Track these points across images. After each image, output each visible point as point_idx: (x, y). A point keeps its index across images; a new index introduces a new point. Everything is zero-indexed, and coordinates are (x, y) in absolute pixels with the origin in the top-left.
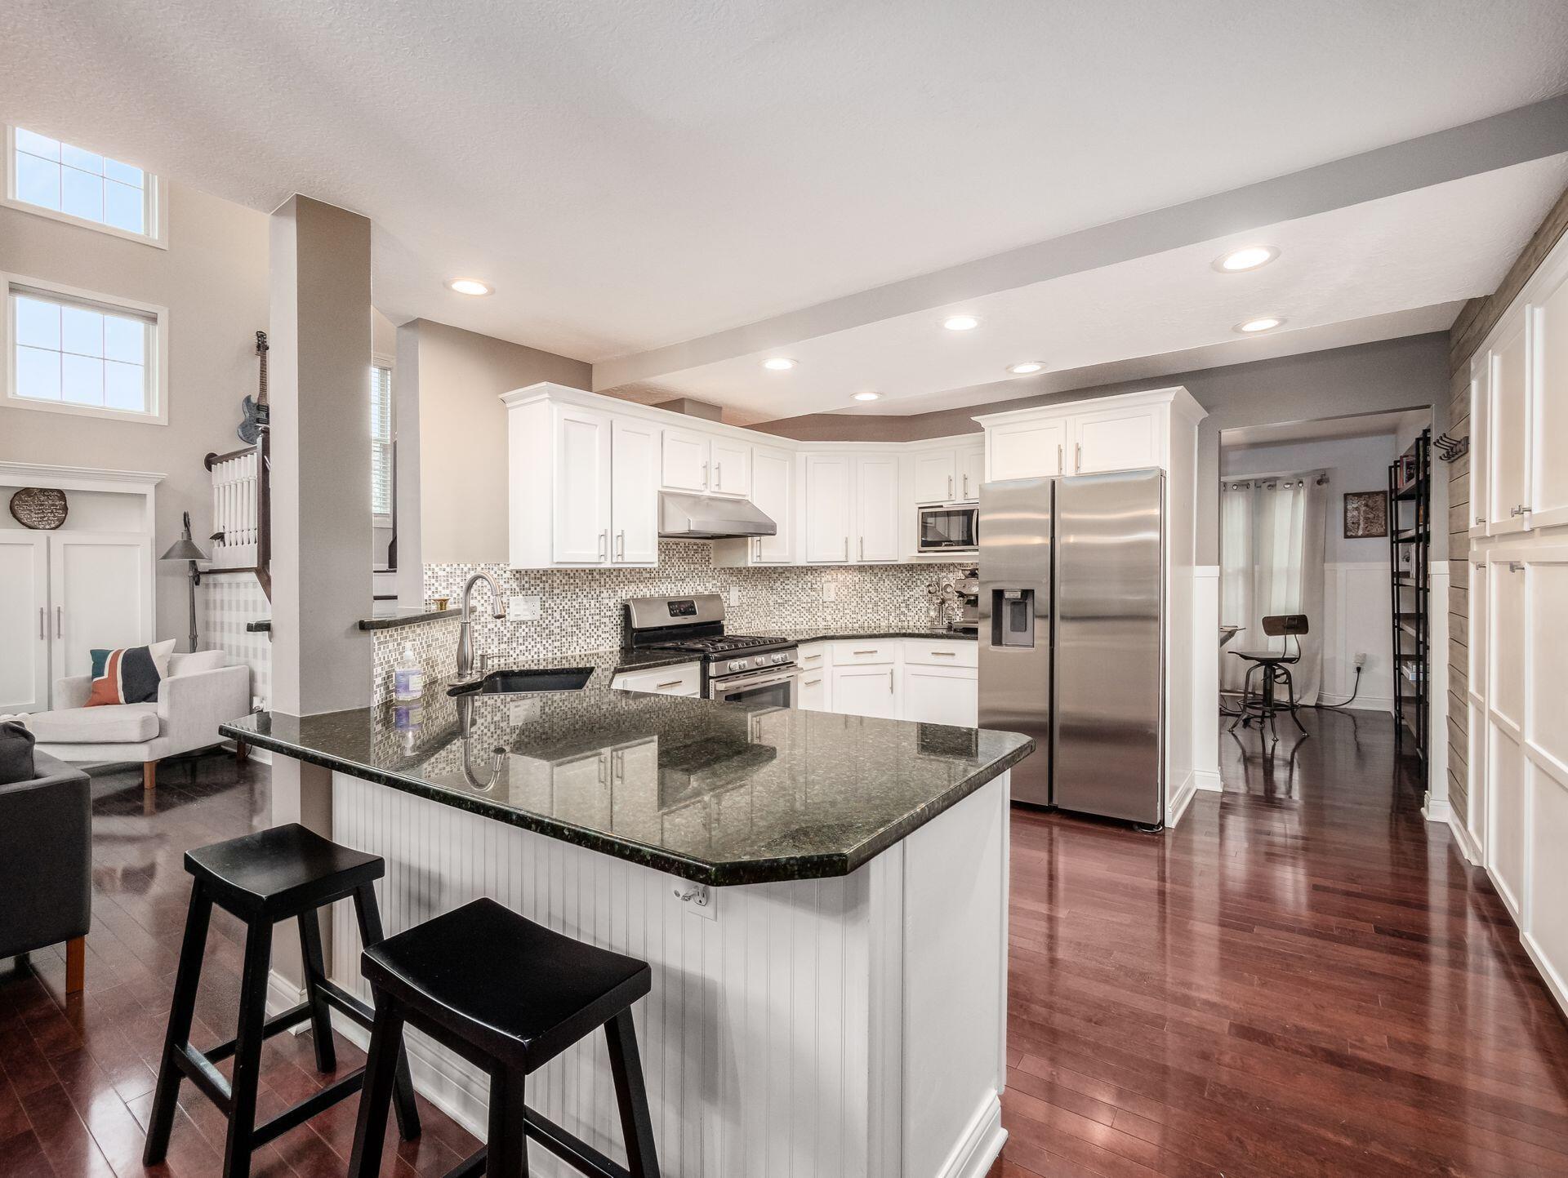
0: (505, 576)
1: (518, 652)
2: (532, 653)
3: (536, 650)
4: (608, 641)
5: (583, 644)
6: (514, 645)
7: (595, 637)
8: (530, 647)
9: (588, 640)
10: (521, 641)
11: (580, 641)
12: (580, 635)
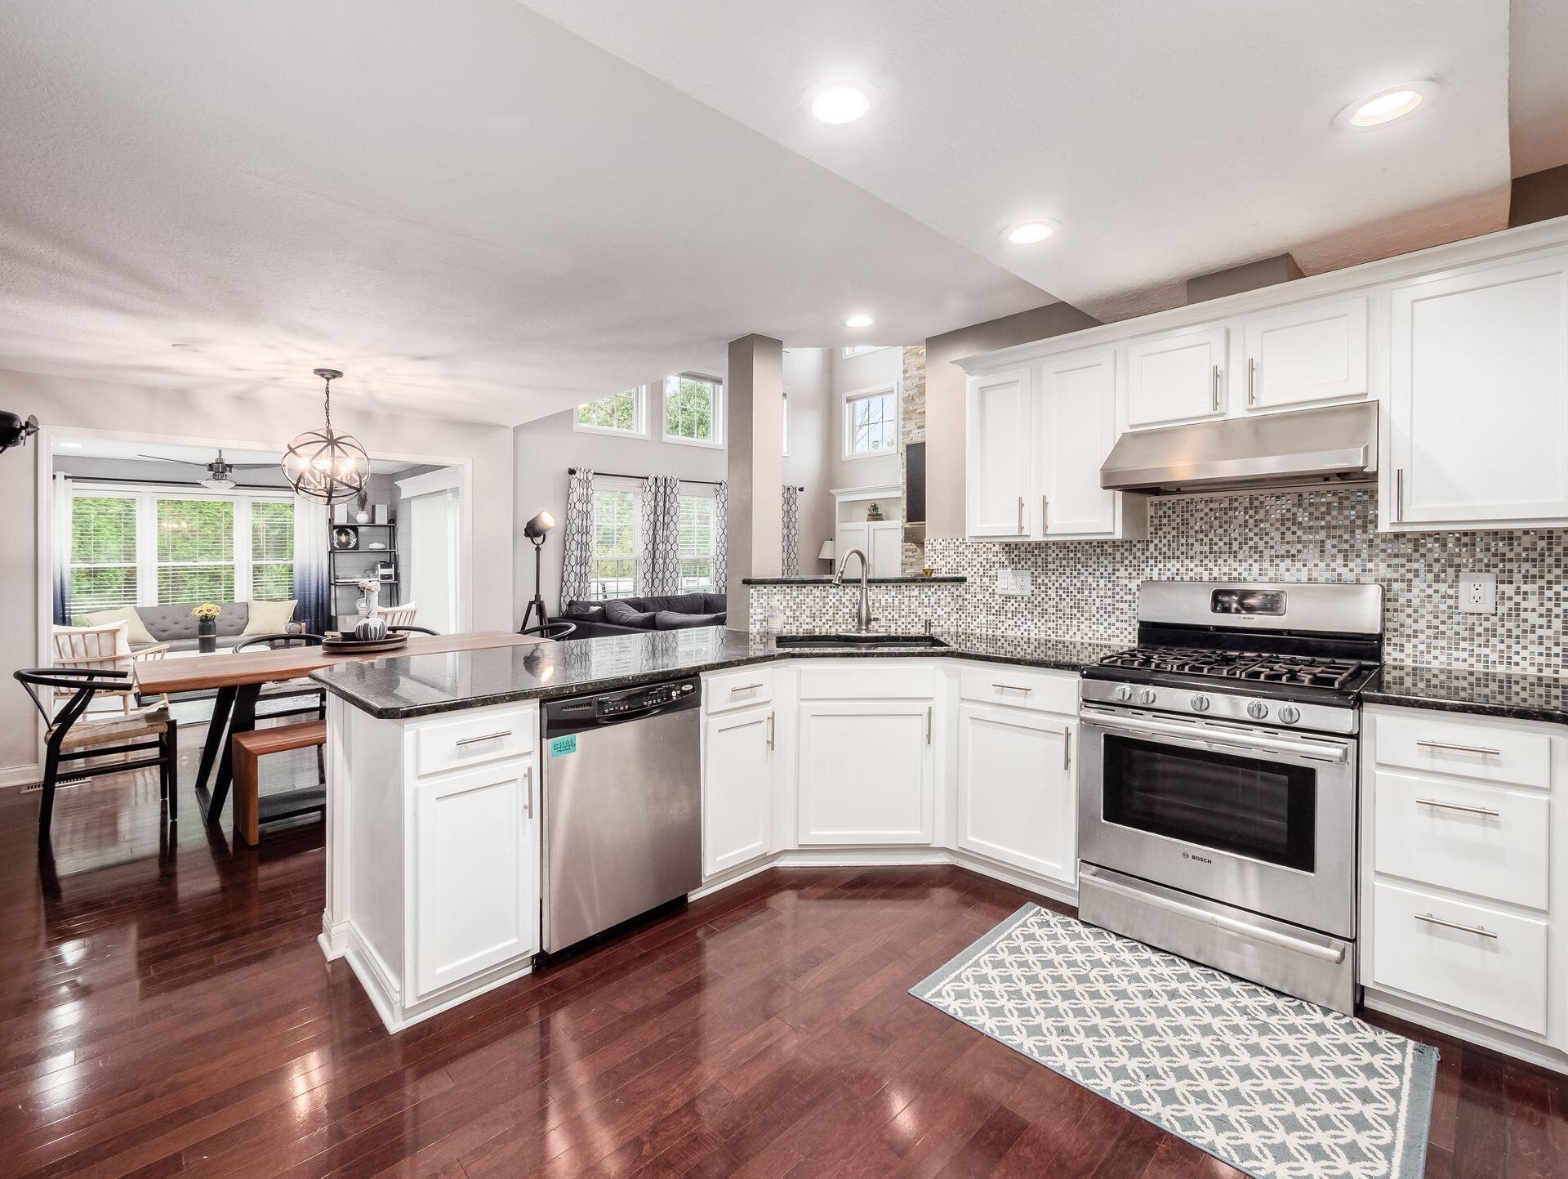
0: (994, 549)
1: (1006, 625)
2: (1022, 630)
3: (1026, 627)
4: (1125, 633)
5: (1086, 630)
6: (1003, 618)
7: (1106, 624)
8: (1019, 623)
9: (1094, 627)
10: (1009, 615)
11: (1082, 626)
12: (1082, 619)
